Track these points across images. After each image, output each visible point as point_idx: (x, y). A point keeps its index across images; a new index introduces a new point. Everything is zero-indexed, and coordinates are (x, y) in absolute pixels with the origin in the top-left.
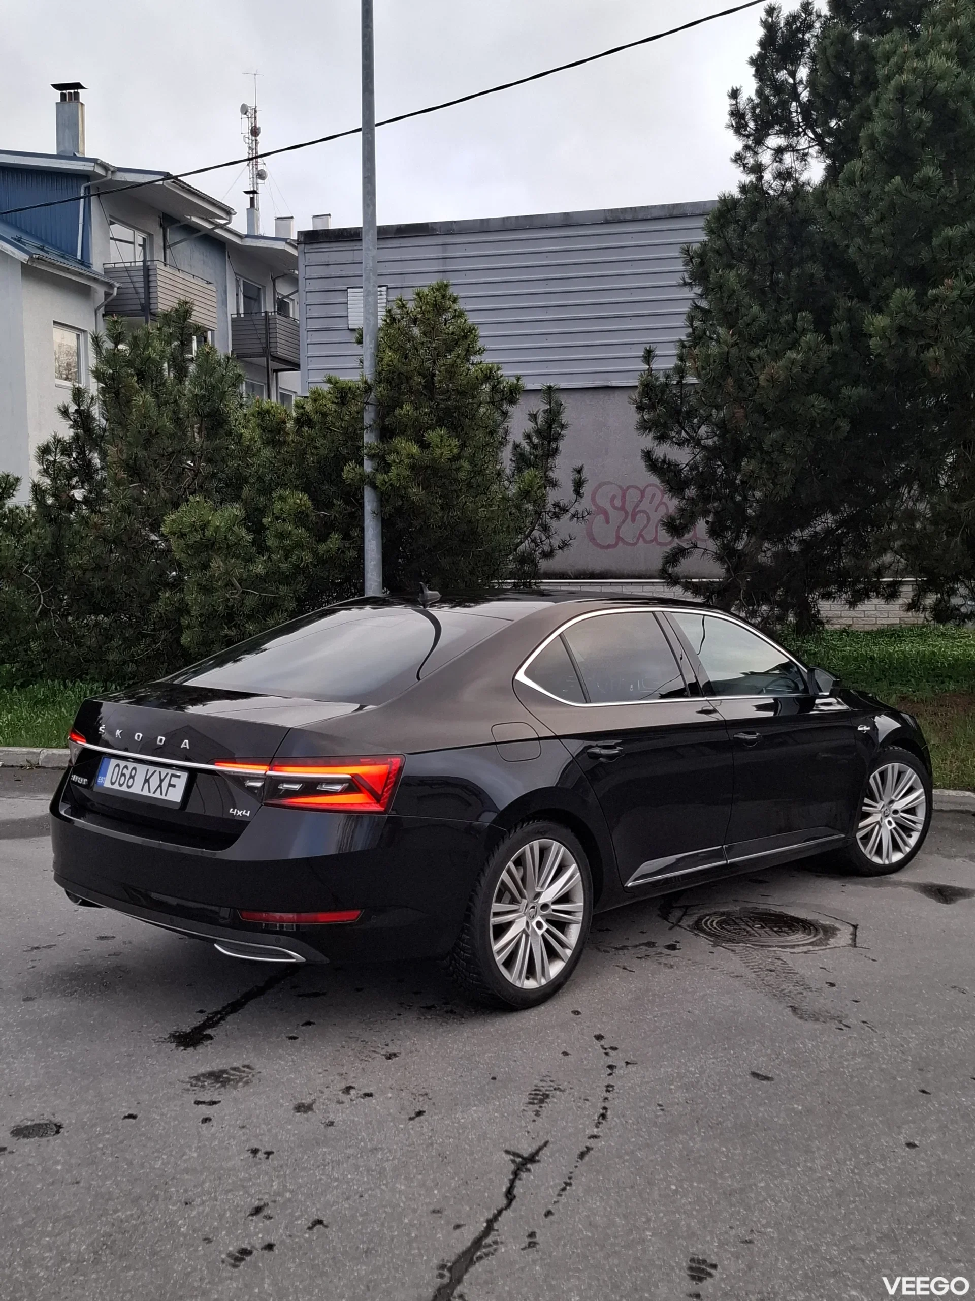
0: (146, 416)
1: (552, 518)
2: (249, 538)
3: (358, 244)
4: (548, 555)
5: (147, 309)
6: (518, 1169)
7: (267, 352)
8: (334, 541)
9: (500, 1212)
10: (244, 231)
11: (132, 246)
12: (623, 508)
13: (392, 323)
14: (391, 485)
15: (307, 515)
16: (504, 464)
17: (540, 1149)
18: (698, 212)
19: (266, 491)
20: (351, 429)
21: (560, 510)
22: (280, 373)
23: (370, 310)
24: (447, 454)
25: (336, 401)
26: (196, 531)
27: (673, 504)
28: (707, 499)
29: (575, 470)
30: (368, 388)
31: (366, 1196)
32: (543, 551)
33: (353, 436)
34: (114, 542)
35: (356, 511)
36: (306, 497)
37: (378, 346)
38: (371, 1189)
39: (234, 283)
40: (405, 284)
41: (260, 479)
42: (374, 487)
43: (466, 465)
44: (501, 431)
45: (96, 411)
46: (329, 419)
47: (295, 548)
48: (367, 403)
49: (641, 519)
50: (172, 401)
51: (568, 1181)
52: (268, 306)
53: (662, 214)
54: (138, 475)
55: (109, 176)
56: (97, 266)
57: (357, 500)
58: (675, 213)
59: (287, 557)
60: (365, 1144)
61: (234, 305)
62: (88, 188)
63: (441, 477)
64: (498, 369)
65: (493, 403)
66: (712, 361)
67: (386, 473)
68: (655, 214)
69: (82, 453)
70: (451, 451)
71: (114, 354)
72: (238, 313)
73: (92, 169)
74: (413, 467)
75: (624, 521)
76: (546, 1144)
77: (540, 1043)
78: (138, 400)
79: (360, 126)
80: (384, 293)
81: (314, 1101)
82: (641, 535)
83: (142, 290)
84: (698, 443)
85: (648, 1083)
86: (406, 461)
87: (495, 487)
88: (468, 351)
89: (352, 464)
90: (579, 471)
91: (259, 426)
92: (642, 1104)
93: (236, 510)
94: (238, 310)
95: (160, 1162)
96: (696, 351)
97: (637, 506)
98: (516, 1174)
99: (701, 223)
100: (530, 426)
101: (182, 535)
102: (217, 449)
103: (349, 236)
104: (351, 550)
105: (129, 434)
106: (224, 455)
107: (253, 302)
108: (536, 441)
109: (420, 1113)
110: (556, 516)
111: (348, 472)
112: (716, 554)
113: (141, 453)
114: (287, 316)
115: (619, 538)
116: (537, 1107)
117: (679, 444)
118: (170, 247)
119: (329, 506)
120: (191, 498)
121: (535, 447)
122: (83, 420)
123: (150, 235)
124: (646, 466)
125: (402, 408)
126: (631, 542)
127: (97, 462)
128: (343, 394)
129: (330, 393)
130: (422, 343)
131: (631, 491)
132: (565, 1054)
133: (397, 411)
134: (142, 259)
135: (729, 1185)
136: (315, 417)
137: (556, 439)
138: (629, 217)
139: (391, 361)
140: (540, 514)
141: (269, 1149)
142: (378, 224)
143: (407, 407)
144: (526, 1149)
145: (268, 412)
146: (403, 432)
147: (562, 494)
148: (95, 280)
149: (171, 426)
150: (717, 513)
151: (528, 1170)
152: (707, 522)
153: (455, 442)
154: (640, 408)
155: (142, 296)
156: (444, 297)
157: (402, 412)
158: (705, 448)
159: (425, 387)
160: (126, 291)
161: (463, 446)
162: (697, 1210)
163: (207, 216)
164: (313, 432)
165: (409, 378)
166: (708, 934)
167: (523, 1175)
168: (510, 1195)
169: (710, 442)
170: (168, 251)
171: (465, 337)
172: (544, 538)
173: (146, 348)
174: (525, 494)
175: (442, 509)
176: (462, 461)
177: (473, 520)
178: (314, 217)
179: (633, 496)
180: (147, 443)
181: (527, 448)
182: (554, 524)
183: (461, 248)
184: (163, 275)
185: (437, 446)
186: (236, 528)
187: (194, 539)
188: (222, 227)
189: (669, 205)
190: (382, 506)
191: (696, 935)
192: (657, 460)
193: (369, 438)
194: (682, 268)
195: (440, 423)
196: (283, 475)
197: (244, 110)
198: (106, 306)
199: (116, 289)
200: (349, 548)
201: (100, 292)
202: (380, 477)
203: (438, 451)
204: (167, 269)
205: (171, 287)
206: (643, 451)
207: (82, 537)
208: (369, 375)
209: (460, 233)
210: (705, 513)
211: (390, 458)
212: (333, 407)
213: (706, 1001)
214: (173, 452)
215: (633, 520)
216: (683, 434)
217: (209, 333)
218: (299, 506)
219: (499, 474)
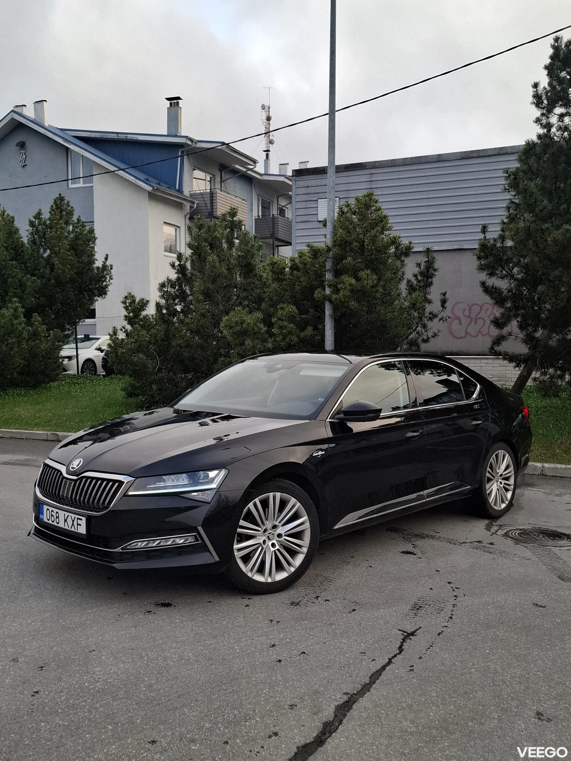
0: (214, 267)
1: (428, 320)
2: (265, 329)
3: (325, 175)
4: (426, 341)
5: (211, 215)
6: (405, 638)
7: (273, 236)
8: (309, 331)
9: (395, 656)
10: (262, 172)
11: (204, 181)
12: (469, 316)
13: (342, 215)
14: (340, 300)
15: (295, 317)
16: (402, 290)
17: (417, 630)
18: (515, 151)
19: (274, 305)
20: (319, 272)
21: (433, 316)
22: (279, 248)
23: (331, 209)
24: (370, 283)
25: (312, 256)
26: (238, 325)
27: (498, 312)
28: (517, 308)
29: (442, 294)
30: (329, 249)
31: (327, 644)
32: (423, 339)
33: (320, 276)
34: (196, 332)
35: (321, 315)
36: (294, 308)
37: (334, 227)
38: (329, 641)
39: (257, 199)
40: (349, 196)
41: (271, 299)
42: (331, 302)
43: (381, 290)
44: (400, 273)
45: (188, 265)
46: (308, 266)
47: (288, 334)
48: (328, 258)
49: (480, 323)
50: (227, 259)
51: (431, 645)
52: (274, 211)
53: (494, 153)
54: (209, 297)
55: (194, 145)
56: (186, 192)
57: (321, 309)
58: (502, 152)
59: (284, 339)
60: (327, 621)
61: (257, 211)
62: (182, 152)
63: (367, 296)
64: (399, 238)
65: (396, 256)
66: (520, 231)
67: (337, 294)
68: (490, 153)
69: (180, 287)
70: (373, 281)
71: (198, 235)
72: (258, 216)
73: (185, 142)
74: (352, 291)
75: (470, 324)
76: (420, 628)
77: (418, 583)
78: (210, 258)
79: (328, 112)
80: (338, 201)
81: (300, 601)
82: (480, 331)
83: (209, 205)
84: (512, 277)
85: (475, 605)
86: (348, 287)
87: (397, 302)
88: (383, 228)
89: (319, 290)
90: (444, 294)
91: (271, 271)
92: (472, 614)
93: (259, 315)
94: (258, 214)
95: (225, 622)
96: (511, 226)
97: (478, 315)
98: (404, 640)
99: (515, 157)
100: (416, 270)
101: (231, 327)
102: (249, 284)
103: (320, 171)
104: (318, 336)
105: (205, 276)
106: (252, 286)
107: (266, 210)
108: (420, 278)
109: (354, 610)
110: (431, 319)
111: (317, 294)
112: (523, 339)
113: (211, 286)
114: (284, 216)
115: (467, 333)
116: (416, 612)
117: (501, 278)
118: (224, 181)
119: (307, 312)
120: (236, 308)
121: (419, 281)
122: (182, 269)
123: (214, 176)
124: (483, 290)
125: (346, 259)
126: (474, 335)
127: (188, 292)
128: (315, 253)
129: (309, 253)
130: (358, 225)
131: (474, 307)
132: (431, 589)
133: (344, 261)
134: (209, 188)
135: (518, 652)
136: (300, 266)
137: (431, 277)
138: (475, 155)
139: (341, 235)
140: (421, 319)
141: (278, 621)
142: (336, 164)
143: (349, 259)
144: (410, 630)
145: (276, 263)
146: (347, 273)
147: (435, 307)
148: (185, 200)
149: (226, 272)
150: (523, 316)
151: (410, 639)
152: (518, 321)
153: (375, 277)
154: (479, 258)
155: (209, 208)
156: (370, 200)
157: (347, 262)
158: (516, 280)
159: (359, 249)
160: (200, 205)
161: (379, 279)
162: (500, 662)
163: (244, 164)
164: (299, 274)
165: (350, 243)
166: (512, 538)
167: (408, 641)
168: (401, 649)
169: (519, 276)
170: (223, 184)
171: (382, 221)
172: (423, 331)
173: (214, 232)
174: (413, 306)
175: (367, 313)
176: (379, 287)
177: (384, 319)
178: (300, 163)
179: (476, 309)
180: (214, 281)
181: (415, 282)
182: (430, 324)
183: (380, 175)
184: (220, 196)
185: (365, 279)
186: (258, 324)
187: (237, 329)
188: (251, 170)
189: (498, 148)
190: (334, 312)
191: (506, 538)
192: (488, 287)
193: (329, 276)
194: (504, 182)
195: (367, 267)
196: (283, 297)
197: (263, 107)
198: (190, 213)
199: (196, 204)
200: (317, 335)
201: (188, 205)
202: (334, 296)
203: (366, 282)
204: (222, 193)
205: (224, 203)
206: (480, 282)
207: (179, 331)
208: (330, 244)
209: (379, 167)
210: (516, 316)
211: (340, 286)
212: (309, 260)
213: (510, 570)
214: (226, 286)
215: (476, 323)
216: (504, 272)
217: (243, 226)
218: (291, 312)
219: (399, 295)
